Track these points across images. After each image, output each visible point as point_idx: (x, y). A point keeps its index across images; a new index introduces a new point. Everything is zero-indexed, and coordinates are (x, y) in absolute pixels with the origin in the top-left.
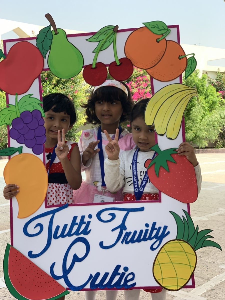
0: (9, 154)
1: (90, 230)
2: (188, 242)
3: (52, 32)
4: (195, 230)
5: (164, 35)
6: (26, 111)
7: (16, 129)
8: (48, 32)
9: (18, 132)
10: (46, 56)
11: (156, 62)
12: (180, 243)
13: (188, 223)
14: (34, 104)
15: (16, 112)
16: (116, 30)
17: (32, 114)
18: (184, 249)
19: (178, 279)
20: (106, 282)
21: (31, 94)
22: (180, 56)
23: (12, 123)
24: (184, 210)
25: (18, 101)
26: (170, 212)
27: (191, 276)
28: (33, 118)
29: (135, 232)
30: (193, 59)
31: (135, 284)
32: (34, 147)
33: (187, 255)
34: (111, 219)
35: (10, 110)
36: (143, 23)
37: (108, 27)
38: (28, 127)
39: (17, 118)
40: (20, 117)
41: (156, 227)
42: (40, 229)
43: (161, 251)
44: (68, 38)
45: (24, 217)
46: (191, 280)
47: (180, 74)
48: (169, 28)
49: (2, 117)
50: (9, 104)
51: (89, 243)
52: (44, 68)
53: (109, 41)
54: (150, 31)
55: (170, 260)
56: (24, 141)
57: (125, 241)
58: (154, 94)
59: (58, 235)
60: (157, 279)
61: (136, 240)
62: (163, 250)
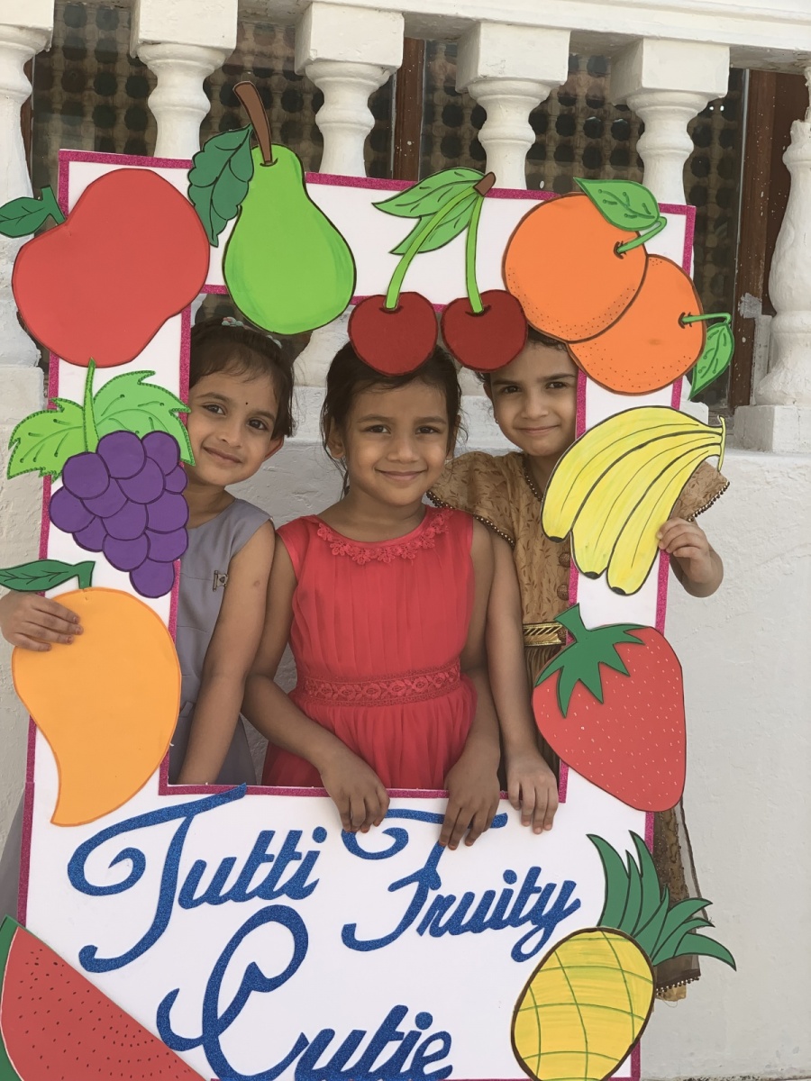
0: (41, 584)
1: (316, 883)
2: (636, 939)
3: (253, 152)
4: (662, 901)
5: (642, 233)
6: (121, 431)
7: (76, 496)
8: (236, 149)
9: (84, 506)
10: (220, 237)
11: (605, 323)
12: (611, 941)
13: (641, 876)
14: (155, 409)
15: (82, 430)
16: (484, 187)
17: (144, 447)
18: (618, 961)
19: (589, 1055)
20: (350, 1064)
21: (146, 372)
22: (684, 314)
23: (63, 472)
24: (633, 835)
25: (95, 393)
26: (588, 836)
27: (632, 1046)
28: (145, 461)
29: (469, 897)
30: (725, 331)
31: (449, 1070)
32: (138, 567)
33: (625, 981)
34: (392, 848)
35: (59, 422)
38: (123, 493)
39: (86, 453)
40: (97, 450)
41: (537, 885)
42: (133, 870)
43: (546, 964)
44: (308, 185)
45: (77, 822)
46: (629, 1058)
47: (677, 375)
48: (662, 215)
49: (27, 443)
50: (60, 396)
51: (305, 929)
52: (206, 283)
53: (456, 220)
54: (598, 213)
55: (571, 993)
56: (104, 540)
57: (431, 927)
58: (583, 433)
59: (198, 895)
60: (522, 1056)
61: (467, 925)
62: (552, 961)
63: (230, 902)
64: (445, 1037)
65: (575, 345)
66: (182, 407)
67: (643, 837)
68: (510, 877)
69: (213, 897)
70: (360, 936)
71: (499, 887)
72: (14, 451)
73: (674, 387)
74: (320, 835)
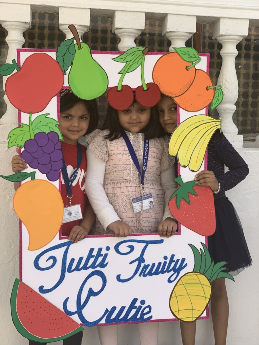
0: (20, 179)
1: (108, 263)
2: (205, 274)
3: (75, 45)
5: (194, 63)
6: (41, 132)
7: (28, 152)
8: (70, 45)
9: (31, 154)
10: (67, 72)
11: (184, 90)
13: (205, 255)
14: (50, 125)
15: (29, 132)
16: (145, 52)
17: (48, 136)
18: (200, 281)
19: (193, 310)
20: (122, 316)
21: (47, 114)
23: (24, 145)
24: (202, 243)
25: (32, 121)
26: (188, 244)
27: (206, 307)
28: (49, 141)
29: (154, 265)
30: (221, 91)
31: (151, 317)
32: (49, 172)
33: (202, 287)
34: (130, 251)
35: (22, 131)
36: (174, 48)
38: (43, 151)
39: (31, 139)
40: (34, 138)
41: (174, 260)
42: (53, 262)
43: (178, 283)
44: (92, 55)
45: (35, 249)
48: (199, 57)
49: (13, 137)
50: (22, 123)
51: (105, 277)
52: (64, 86)
53: (137, 63)
54: (180, 57)
55: (186, 292)
56: (38, 165)
57: (143, 274)
58: (179, 124)
59: (73, 269)
60: (173, 312)
61: (153, 273)
62: (180, 282)
63: (83, 270)
64: (149, 307)
65: (175, 98)
66: (59, 124)
67: (205, 244)
68: (166, 258)
69: (77, 269)
70: (122, 278)
71: (163, 261)
72: (9, 140)
73: (206, 109)
74: (108, 249)
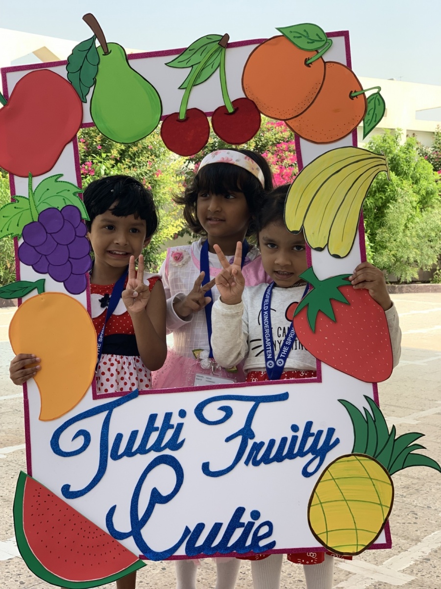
0: (19, 294)
1: (183, 441)
2: (377, 459)
3: (98, 49)
4: (390, 436)
5: (319, 51)
6: (49, 208)
7: (31, 246)
8: (89, 49)
9: (36, 250)
10: (87, 97)
11: (306, 105)
12: (361, 461)
13: (375, 421)
15: (29, 210)
16: (224, 43)
17: (62, 215)
18: (368, 473)
19: (358, 531)
20: (216, 542)
21: (58, 175)
22: (352, 92)
23: (22, 233)
24: (366, 397)
25: (34, 189)
26: (339, 400)
27: (384, 524)
28: (64, 221)
29: (272, 442)
30: (378, 97)
31: (274, 543)
32: (67, 279)
33: (374, 485)
34: (224, 417)
35: (17, 208)
36: (279, 29)
37: (207, 37)
38: (55, 241)
39: (33, 222)
40: (38, 220)
41: (312, 431)
42: (85, 442)
43: (323, 478)
44: (130, 61)
45: (52, 418)
46: (383, 533)
47: (352, 128)
48: (329, 39)
49: (3, 221)
50: (17, 195)
51: (181, 467)
52: (83, 122)
53: (212, 64)
54: (292, 44)
55: (341, 494)
56: (48, 267)
57: (252, 461)
58: (301, 169)
59: (120, 452)
60: (317, 534)
61: (273, 458)
62: (327, 475)
63: (138, 455)
64: (269, 524)
65: (290, 121)
66: (79, 190)
67: (373, 398)
68: (295, 428)
69: (129, 453)
70: (212, 468)
71: (290, 434)
73: (352, 134)
74: (182, 414)
